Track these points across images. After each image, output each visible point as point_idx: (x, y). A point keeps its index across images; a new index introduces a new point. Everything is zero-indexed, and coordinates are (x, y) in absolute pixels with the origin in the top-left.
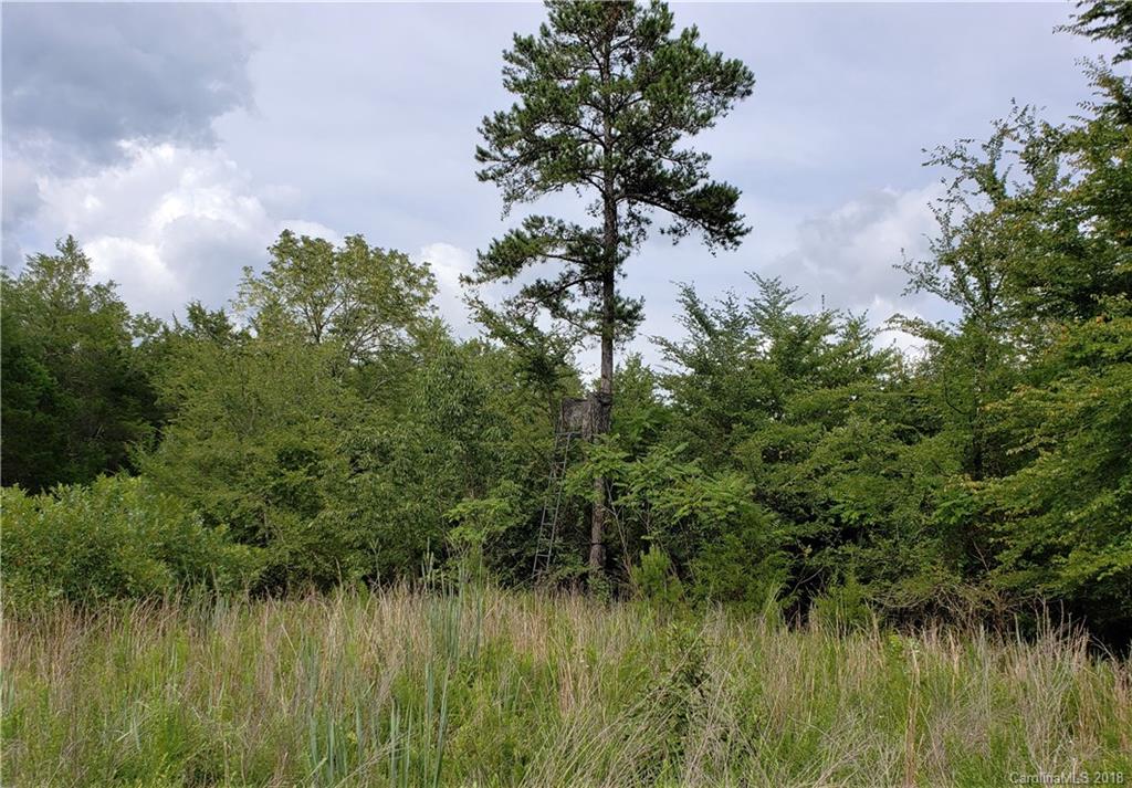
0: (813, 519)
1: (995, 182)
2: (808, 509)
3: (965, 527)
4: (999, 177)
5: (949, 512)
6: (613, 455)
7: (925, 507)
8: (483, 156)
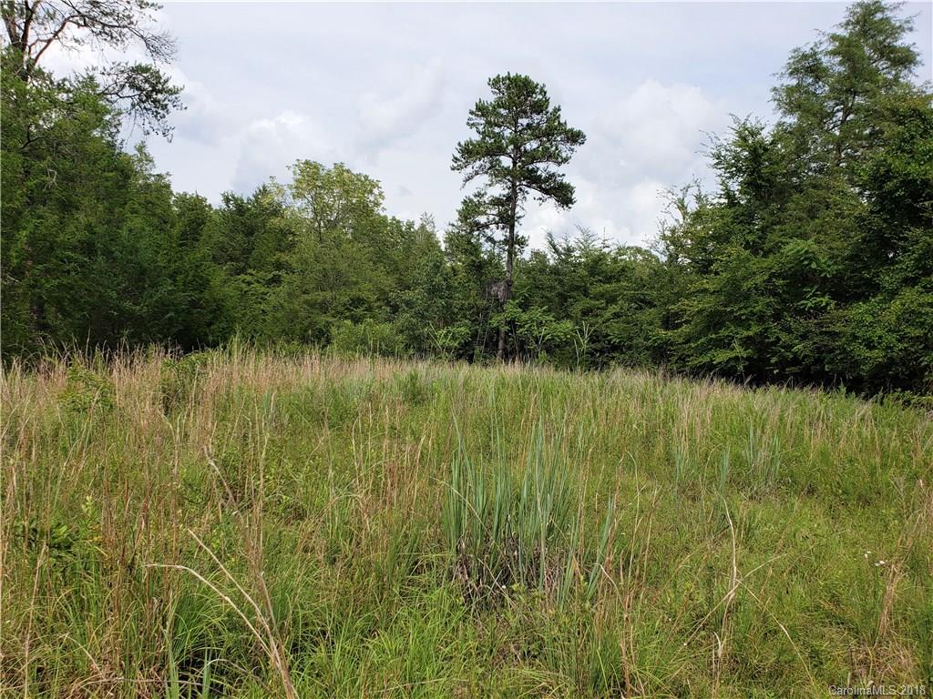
0: (599, 341)
1: (683, 205)
2: (597, 337)
3: (660, 347)
4: (685, 204)
5: (655, 341)
6: (515, 310)
7: (647, 339)
8: (456, 160)
